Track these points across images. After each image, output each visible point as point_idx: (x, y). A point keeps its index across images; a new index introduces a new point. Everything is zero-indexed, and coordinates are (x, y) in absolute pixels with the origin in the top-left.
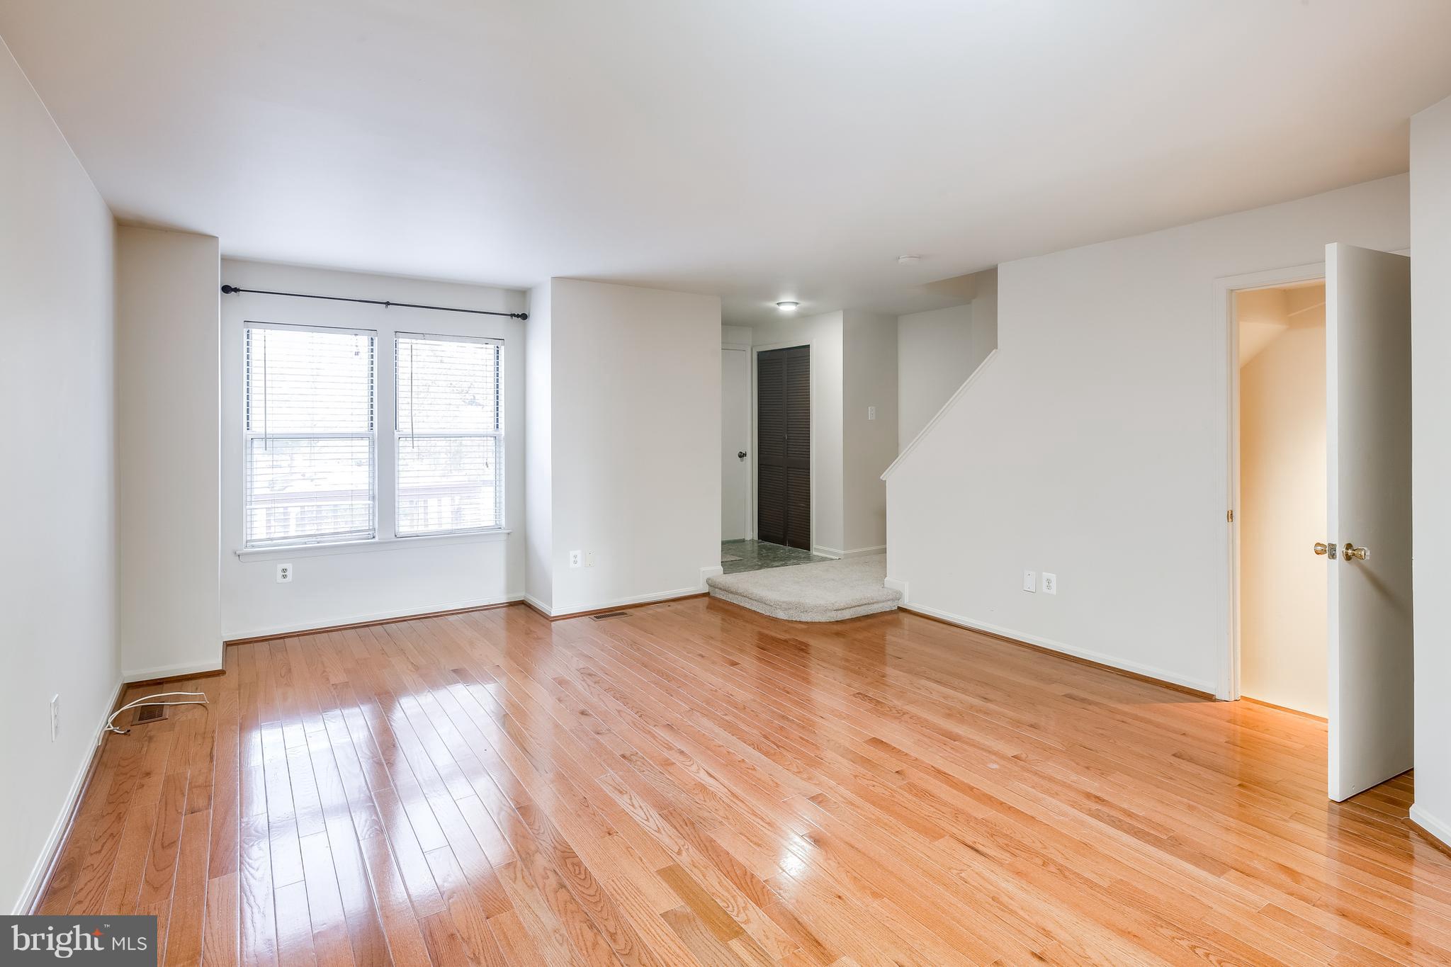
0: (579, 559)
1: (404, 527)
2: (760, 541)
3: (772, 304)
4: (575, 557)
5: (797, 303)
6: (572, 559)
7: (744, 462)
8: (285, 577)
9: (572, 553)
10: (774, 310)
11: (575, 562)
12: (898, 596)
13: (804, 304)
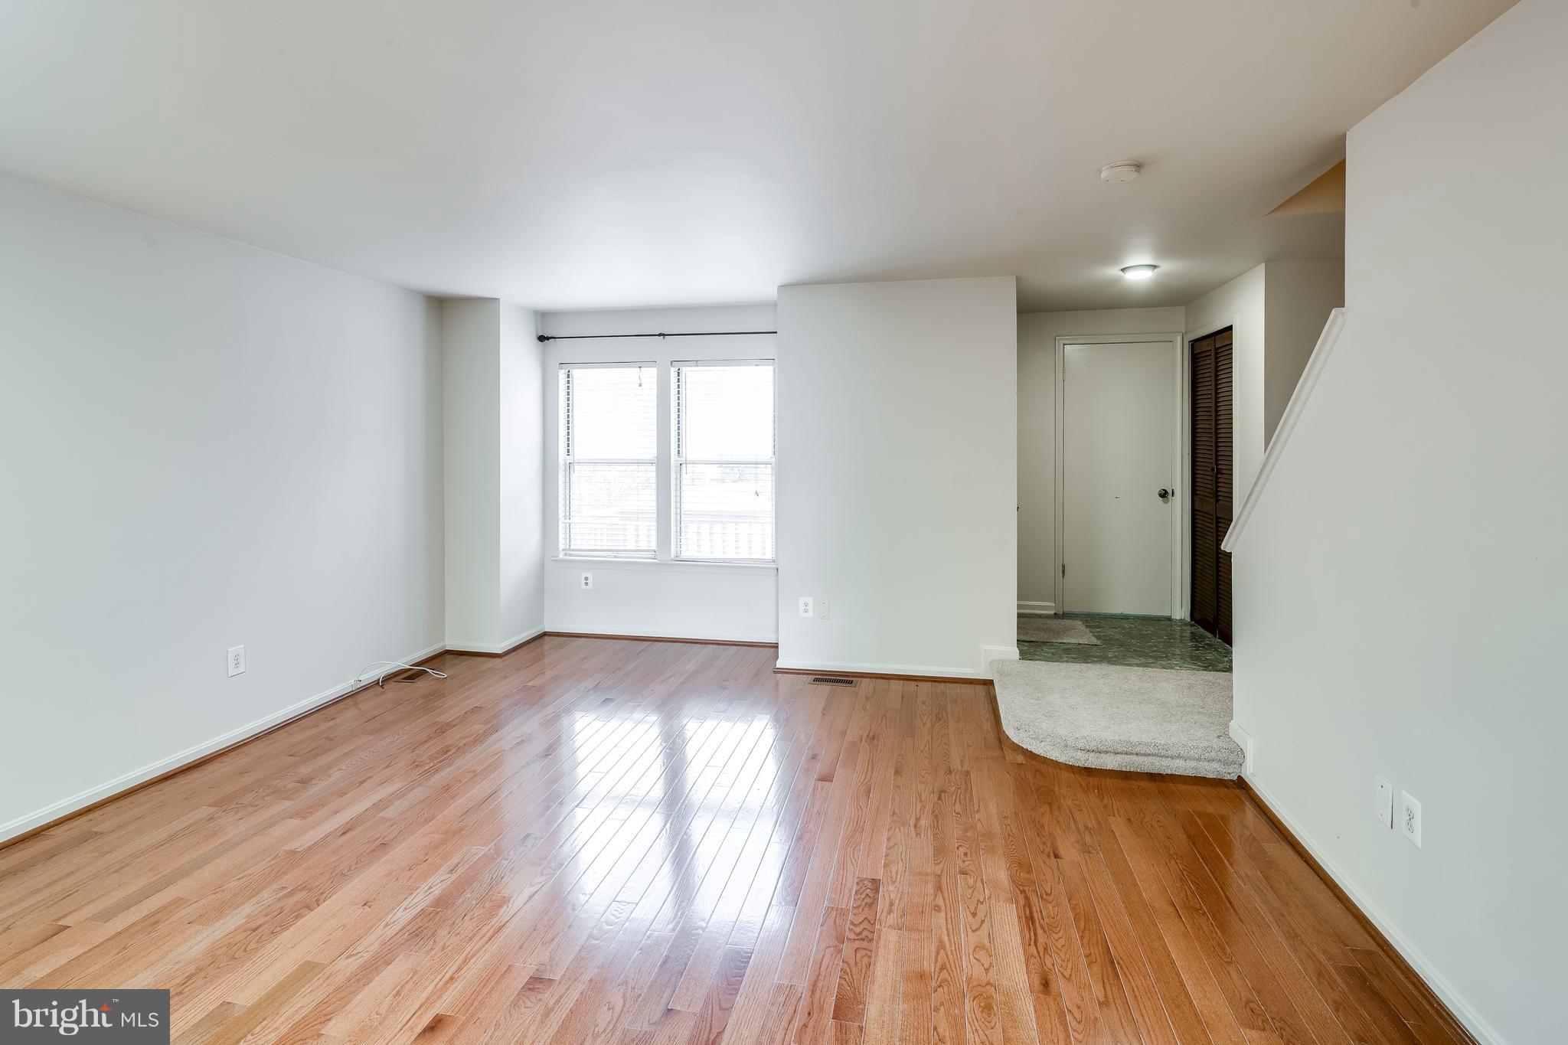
0: (810, 608)
1: (689, 551)
2: (1193, 623)
3: (1113, 271)
4: (806, 605)
5: (1155, 267)
6: (802, 607)
7: (1170, 503)
8: (587, 584)
9: (802, 600)
10: (1115, 281)
11: (806, 611)
12: (1238, 754)
13: (1168, 267)
